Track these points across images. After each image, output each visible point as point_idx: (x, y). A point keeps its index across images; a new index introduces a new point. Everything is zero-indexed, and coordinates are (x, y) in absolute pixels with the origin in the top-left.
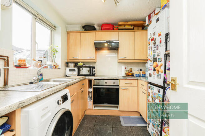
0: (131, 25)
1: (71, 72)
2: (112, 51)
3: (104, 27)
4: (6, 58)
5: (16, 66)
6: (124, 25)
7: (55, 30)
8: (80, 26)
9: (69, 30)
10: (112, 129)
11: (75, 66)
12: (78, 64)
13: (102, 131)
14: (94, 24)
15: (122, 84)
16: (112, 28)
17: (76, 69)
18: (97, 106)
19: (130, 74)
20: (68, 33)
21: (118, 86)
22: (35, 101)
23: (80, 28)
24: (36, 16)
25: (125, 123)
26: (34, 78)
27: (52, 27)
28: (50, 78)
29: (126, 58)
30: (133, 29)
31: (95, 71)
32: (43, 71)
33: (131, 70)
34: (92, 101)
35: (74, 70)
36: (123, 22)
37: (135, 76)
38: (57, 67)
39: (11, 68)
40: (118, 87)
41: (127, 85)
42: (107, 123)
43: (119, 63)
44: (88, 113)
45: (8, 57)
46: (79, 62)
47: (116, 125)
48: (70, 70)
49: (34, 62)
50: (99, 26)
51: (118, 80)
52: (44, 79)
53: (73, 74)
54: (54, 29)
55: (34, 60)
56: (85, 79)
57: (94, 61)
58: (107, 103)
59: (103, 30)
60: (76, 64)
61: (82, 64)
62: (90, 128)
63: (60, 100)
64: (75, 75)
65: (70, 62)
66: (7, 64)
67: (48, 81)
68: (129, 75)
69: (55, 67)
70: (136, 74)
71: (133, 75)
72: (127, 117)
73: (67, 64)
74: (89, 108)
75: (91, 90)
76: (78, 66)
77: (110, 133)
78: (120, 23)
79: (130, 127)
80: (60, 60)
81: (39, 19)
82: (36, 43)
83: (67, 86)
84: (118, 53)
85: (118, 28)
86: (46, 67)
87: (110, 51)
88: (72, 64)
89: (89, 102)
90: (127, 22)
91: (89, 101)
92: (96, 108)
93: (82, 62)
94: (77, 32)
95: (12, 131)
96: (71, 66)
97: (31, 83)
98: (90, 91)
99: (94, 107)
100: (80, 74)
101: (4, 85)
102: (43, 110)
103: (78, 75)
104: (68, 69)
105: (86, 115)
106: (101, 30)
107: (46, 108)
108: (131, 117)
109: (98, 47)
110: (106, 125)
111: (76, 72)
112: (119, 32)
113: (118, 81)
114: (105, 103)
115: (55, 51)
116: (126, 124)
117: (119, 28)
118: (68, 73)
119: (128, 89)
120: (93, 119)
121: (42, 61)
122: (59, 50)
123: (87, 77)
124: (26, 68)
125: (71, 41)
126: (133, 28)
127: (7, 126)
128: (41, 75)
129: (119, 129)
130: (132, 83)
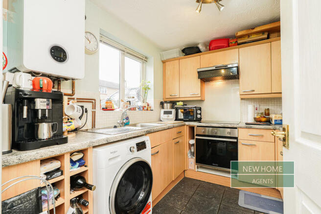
0: (263, 32)
1: (166, 115)
2: (230, 81)
3: (213, 46)
4: (94, 101)
5: (103, 109)
6: (249, 35)
7: (147, 61)
8: (179, 50)
9: (165, 59)
10: (218, 205)
11: (172, 107)
12: (176, 104)
13: (202, 204)
14: (199, 44)
15: (243, 136)
16: (226, 45)
17: (174, 111)
18: (201, 167)
19: (264, 119)
20: (164, 62)
21: (236, 138)
22: (104, 143)
23: (178, 54)
24: (124, 51)
25: (245, 203)
26: (119, 121)
27: (142, 59)
28: (137, 122)
29: (254, 91)
30: (268, 38)
31: (200, 114)
32: (130, 114)
33: (267, 112)
34: (195, 158)
35: (170, 113)
36: (245, 31)
37: (273, 122)
38: (149, 109)
39: (98, 110)
40: (235, 140)
41: (252, 138)
42: (213, 195)
43: (243, 101)
44: (189, 175)
45: (95, 100)
46: (179, 101)
47: (228, 203)
48: (165, 113)
49: (122, 103)
50: (205, 44)
51: (236, 128)
52: (130, 123)
53: (169, 118)
54: (145, 60)
55: (122, 101)
56: (184, 125)
57: (200, 99)
58: (217, 165)
59: (212, 50)
60: (173, 103)
61: (181, 103)
62: (186, 196)
63: (133, 147)
64: (171, 120)
65: (166, 102)
66: (94, 107)
67: (135, 125)
68: (260, 121)
69: (146, 108)
70: (276, 120)
71: (269, 122)
72: (252, 194)
73: (162, 104)
74: (190, 167)
75: (193, 142)
76: (176, 106)
77: (214, 210)
78: (239, 34)
79: (253, 211)
80: (153, 99)
81: (128, 53)
82: (124, 81)
83: (149, 133)
84: (239, 83)
85: (237, 42)
86: (134, 109)
87: (227, 81)
88: (168, 104)
89: (190, 159)
90: (253, 29)
91: (190, 157)
92: (200, 170)
93: (182, 101)
94: (174, 59)
95: (86, 166)
96: (167, 107)
97: (115, 127)
98: (191, 143)
99: (198, 168)
100: (179, 118)
101: (92, 128)
102: (111, 153)
103: (176, 120)
104: (163, 111)
105: (185, 178)
106: (210, 50)
107: (115, 152)
108: (263, 196)
109: (205, 77)
110: (212, 198)
111: (173, 116)
112: (240, 49)
113: (237, 130)
114: (214, 164)
115: (147, 89)
116: (248, 204)
117: (239, 42)
118: (163, 116)
119: (255, 145)
120: (194, 185)
121: (130, 102)
122: (152, 87)
123: (187, 123)
124: (113, 110)
125: (168, 73)
126: (265, 36)
127: (82, 161)
128: (127, 118)
129: (231, 209)
130: (262, 136)
